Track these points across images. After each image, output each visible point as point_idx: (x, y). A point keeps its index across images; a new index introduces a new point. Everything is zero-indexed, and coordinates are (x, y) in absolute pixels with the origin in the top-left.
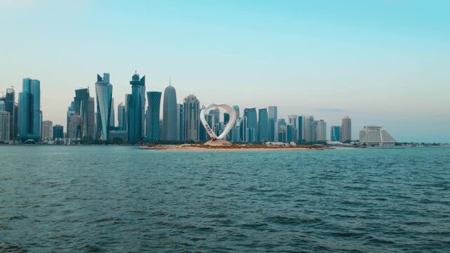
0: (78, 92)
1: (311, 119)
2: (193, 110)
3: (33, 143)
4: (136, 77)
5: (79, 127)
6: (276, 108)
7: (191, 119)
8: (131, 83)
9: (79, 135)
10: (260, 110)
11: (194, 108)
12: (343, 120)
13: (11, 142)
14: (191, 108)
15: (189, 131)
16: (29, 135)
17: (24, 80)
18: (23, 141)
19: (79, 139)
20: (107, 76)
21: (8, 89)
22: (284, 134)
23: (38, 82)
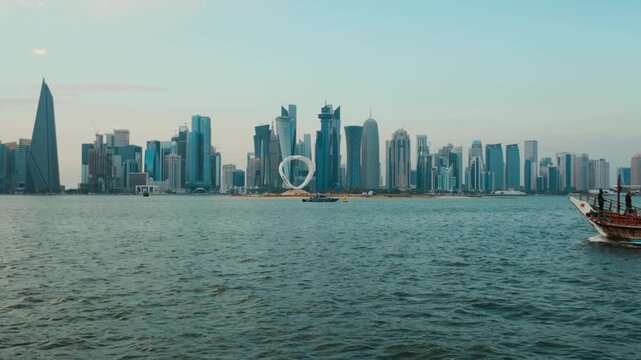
0: (258, 129)
1: (585, 158)
2: (402, 149)
3: (203, 191)
4: (326, 109)
5: (258, 173)
6: (535, 143)
7: (399, 160)
8: (320, 116)
9: (258, 182)
10: (508, 147)
11: (404, 146)
12: (633, 158)
13: (183, 191)
14: (399, 146)
15: (397, 176)
16: (199, 183)
17: (193, 118)
18: (192, 190)
19: (257, 187)
20: (293, 108)
21: (180, 127)
22: (545, 179)
23: (209, 120)
